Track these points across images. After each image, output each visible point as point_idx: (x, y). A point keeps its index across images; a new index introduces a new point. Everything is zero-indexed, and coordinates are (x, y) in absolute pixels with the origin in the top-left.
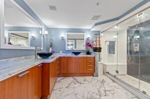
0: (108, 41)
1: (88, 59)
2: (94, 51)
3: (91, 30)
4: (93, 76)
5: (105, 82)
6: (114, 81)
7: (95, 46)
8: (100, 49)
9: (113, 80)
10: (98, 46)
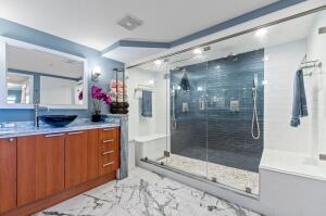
0: (139, 89)
1: (102, 136)
2: (112, 111)
3: (104, 55)
4: (115, 178)
5: (147, 184)
6: (162, 176)
7: (114, 99)
8: (126, 106)
9: (159, 174)
10: (121, 100)
